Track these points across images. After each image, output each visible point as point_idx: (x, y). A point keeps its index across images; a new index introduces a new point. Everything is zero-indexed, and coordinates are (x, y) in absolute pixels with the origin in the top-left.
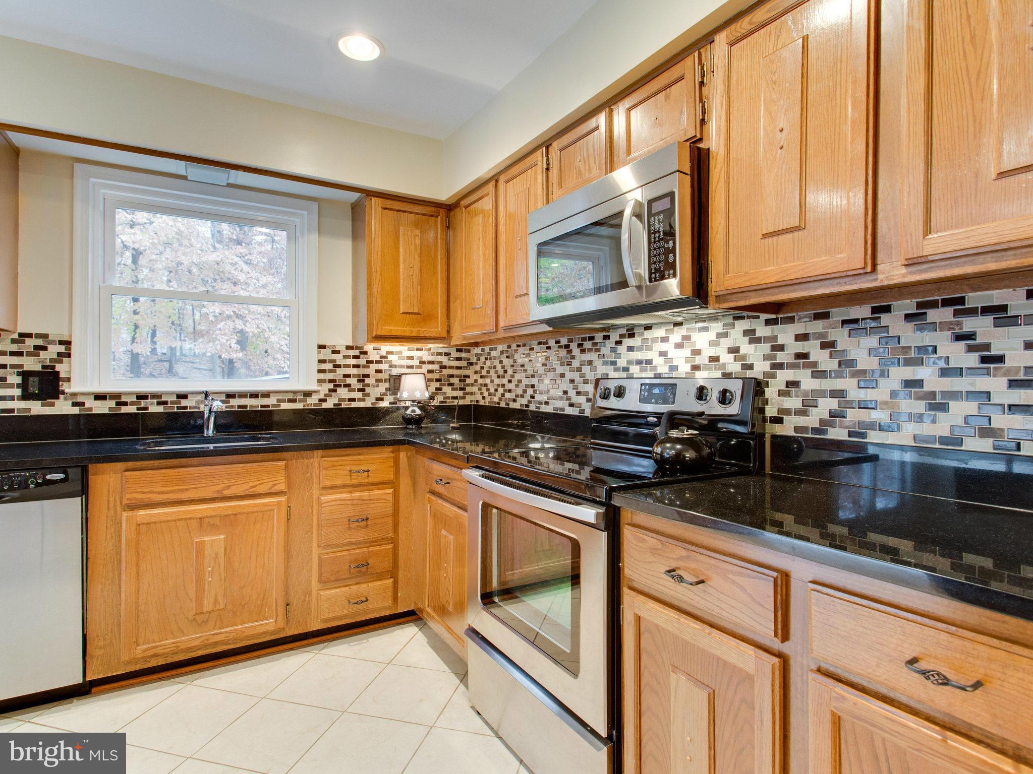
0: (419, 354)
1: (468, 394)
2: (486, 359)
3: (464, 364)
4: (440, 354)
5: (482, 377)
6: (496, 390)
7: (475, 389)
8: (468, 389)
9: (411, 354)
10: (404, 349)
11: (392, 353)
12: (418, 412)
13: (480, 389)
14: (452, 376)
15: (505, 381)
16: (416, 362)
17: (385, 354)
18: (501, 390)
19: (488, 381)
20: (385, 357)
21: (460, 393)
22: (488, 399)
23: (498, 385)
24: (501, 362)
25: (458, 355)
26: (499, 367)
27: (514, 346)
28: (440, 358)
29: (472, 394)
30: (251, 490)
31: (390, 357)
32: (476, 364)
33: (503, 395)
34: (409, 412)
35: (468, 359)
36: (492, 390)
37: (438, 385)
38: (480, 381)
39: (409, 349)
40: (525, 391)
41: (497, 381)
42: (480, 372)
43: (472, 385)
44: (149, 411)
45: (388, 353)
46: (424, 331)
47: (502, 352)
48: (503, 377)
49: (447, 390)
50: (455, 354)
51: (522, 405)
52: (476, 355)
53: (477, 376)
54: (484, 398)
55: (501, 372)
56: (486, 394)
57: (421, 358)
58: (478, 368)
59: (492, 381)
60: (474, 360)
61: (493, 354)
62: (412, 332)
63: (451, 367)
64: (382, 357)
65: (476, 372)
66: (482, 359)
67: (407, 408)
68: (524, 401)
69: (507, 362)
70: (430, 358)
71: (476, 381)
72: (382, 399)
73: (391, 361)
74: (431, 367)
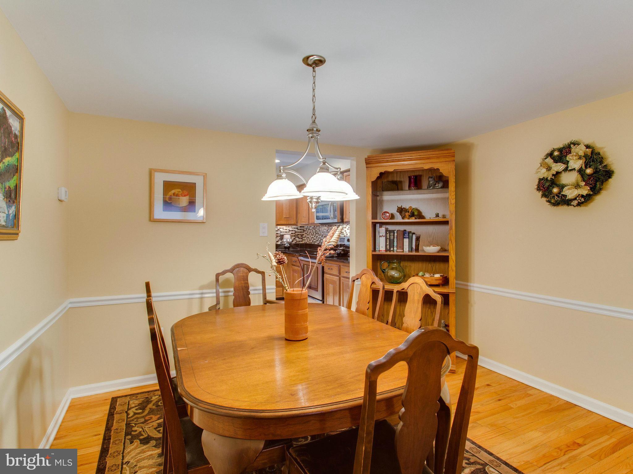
0: (289, 228)
1: (303, 240)
2: (309, 229)
3: (302, 231)
4: (295, 228)
5: (307, 235)
6: (311, 239)
7: (305, 239)
8: (303, 239)
9: (286, 228)
10: (285, 227)
11: (281, 228)
12: (289, 245)
13: (307, 239)
14: (299, 235)
15: (313, 236)
16: (288, 231)
17: (279, 229)
18: (312, 239)
19: (309, 236)
20: (279, 230)
21: (301, 240)
22: (309, 242)
23: (312, 238)
24: (312, 231)
25: (300, 228)
26: (312, 232)
27: (316, 227)
28: (295, 229)
29: (305, 240)
31: (280, 229)
32: (306, 231)
33: (313, 240)
34: (286, 245)
35: (304, 229)
36: (310, 239)
37: (294, 237)
38: (307, 236)
39: (286, 227)
40: (318, 239)
41: (311, 236)
42: (307, 233)
43: (305, 237)
45: (280, 228)
47: (313, 228)
48: (313, 235)
49: (297, 239)
50: (299, 228)
51: (318, 243)
52: (306, 228)
53: (306, 235)
54: (308, 241)
55: (312, 234)
56: (308, 240)
57: (289, 229)
58: (306, 232)
59: (310, 236)
60: (305, 230)
61: (310, 228)
62: (287, 223)
63: (298, 232)
64: (278, 229)
65: (306, 233)
66: (308, 229)
67: (285, 244)
68: (318, 242)
69: (314, 231)
70: (292, 230)
71: (306, 236)
72: (278, 242)
73: (281, 231)
74: (292, 232)
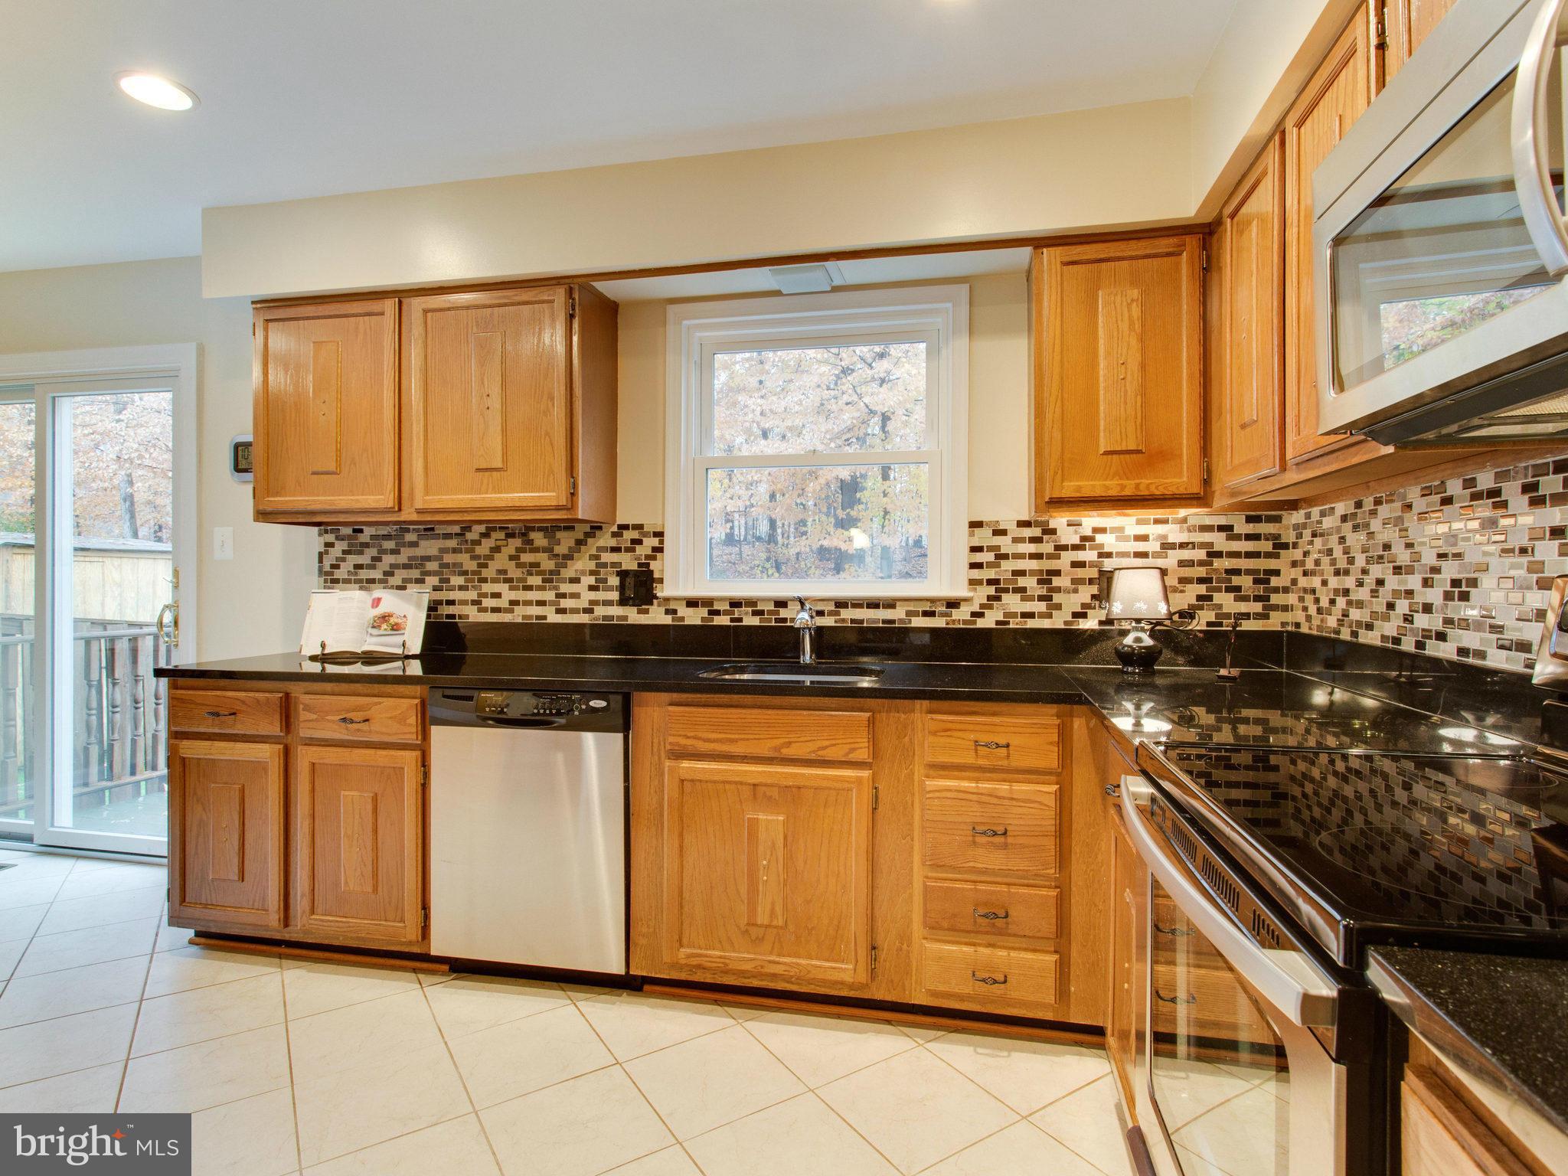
0: (1161, 529)
1: (1276, 608)
2: (1314, 535)
3: (1266, 546)
4: (1205, 528)
5: (1305, 574)
6: (1332, 602)
7: (1292, 599)
8: (1275, 599)
9: (1142, 530)
10: (1129, 522)
11: (1103, 530)
12: (1148, 642)
13: (1301, 599)
14: (1237, 572)
15: (1349, 582)
16: (1153, 546)
17: (1088, 533)
18: (1341, 602)
19: (1316, 582)
20: (1091, 539)
21: (1257, 607)
22: (1316, 622)
23: (1336, 591)
24: (1342, 540)
25: (1251, 528)
26: (1338, 552)
27: (1368, 503)
28: (1207, 537)
29: (1285, 608)
30: (820, 753)
31: (1100, 538)
32: (1295, 545)
33: (1345, 615)
34: (1129, 640)
35: (1277, 537)
36: (1324, 603)
37: (1202, 589)
38: (1303, 582)
39: (1139, 522)
40: (1391, 606)
41: (1334, 582)
42: (1303, 563)
43: (1286, 590)
44: (744, 624)
45: (1096, 530)
46: (1150, 483)
47: (1344, 518)
48: (1347, 572)
49: (1226, 601)
50: (1241, 527)
51: (1384, 638)
52: (1296, 527)
53: (1296, 572)
54: (1309, 618)
55: (1342, 564)
56: (1312, 610)
57: (1165, 537)
58: (1297, 554)
59: (1324, 583)
60: (1289, 537)
61: (1328, 523)
62: (1123, 487)
63: (1235, 555)
64: (1084, 539)
65: (1294, 564)
66: (1307, 534)
67: (1124, 633)
68: (1390, 628)
69: (1356, 540)
70: (1184, 537)
71: (1294, 582)
72: (1084, 615)
73: (1102, 546)
74: (1186, 554)
